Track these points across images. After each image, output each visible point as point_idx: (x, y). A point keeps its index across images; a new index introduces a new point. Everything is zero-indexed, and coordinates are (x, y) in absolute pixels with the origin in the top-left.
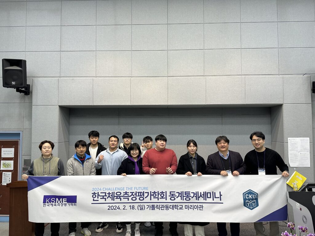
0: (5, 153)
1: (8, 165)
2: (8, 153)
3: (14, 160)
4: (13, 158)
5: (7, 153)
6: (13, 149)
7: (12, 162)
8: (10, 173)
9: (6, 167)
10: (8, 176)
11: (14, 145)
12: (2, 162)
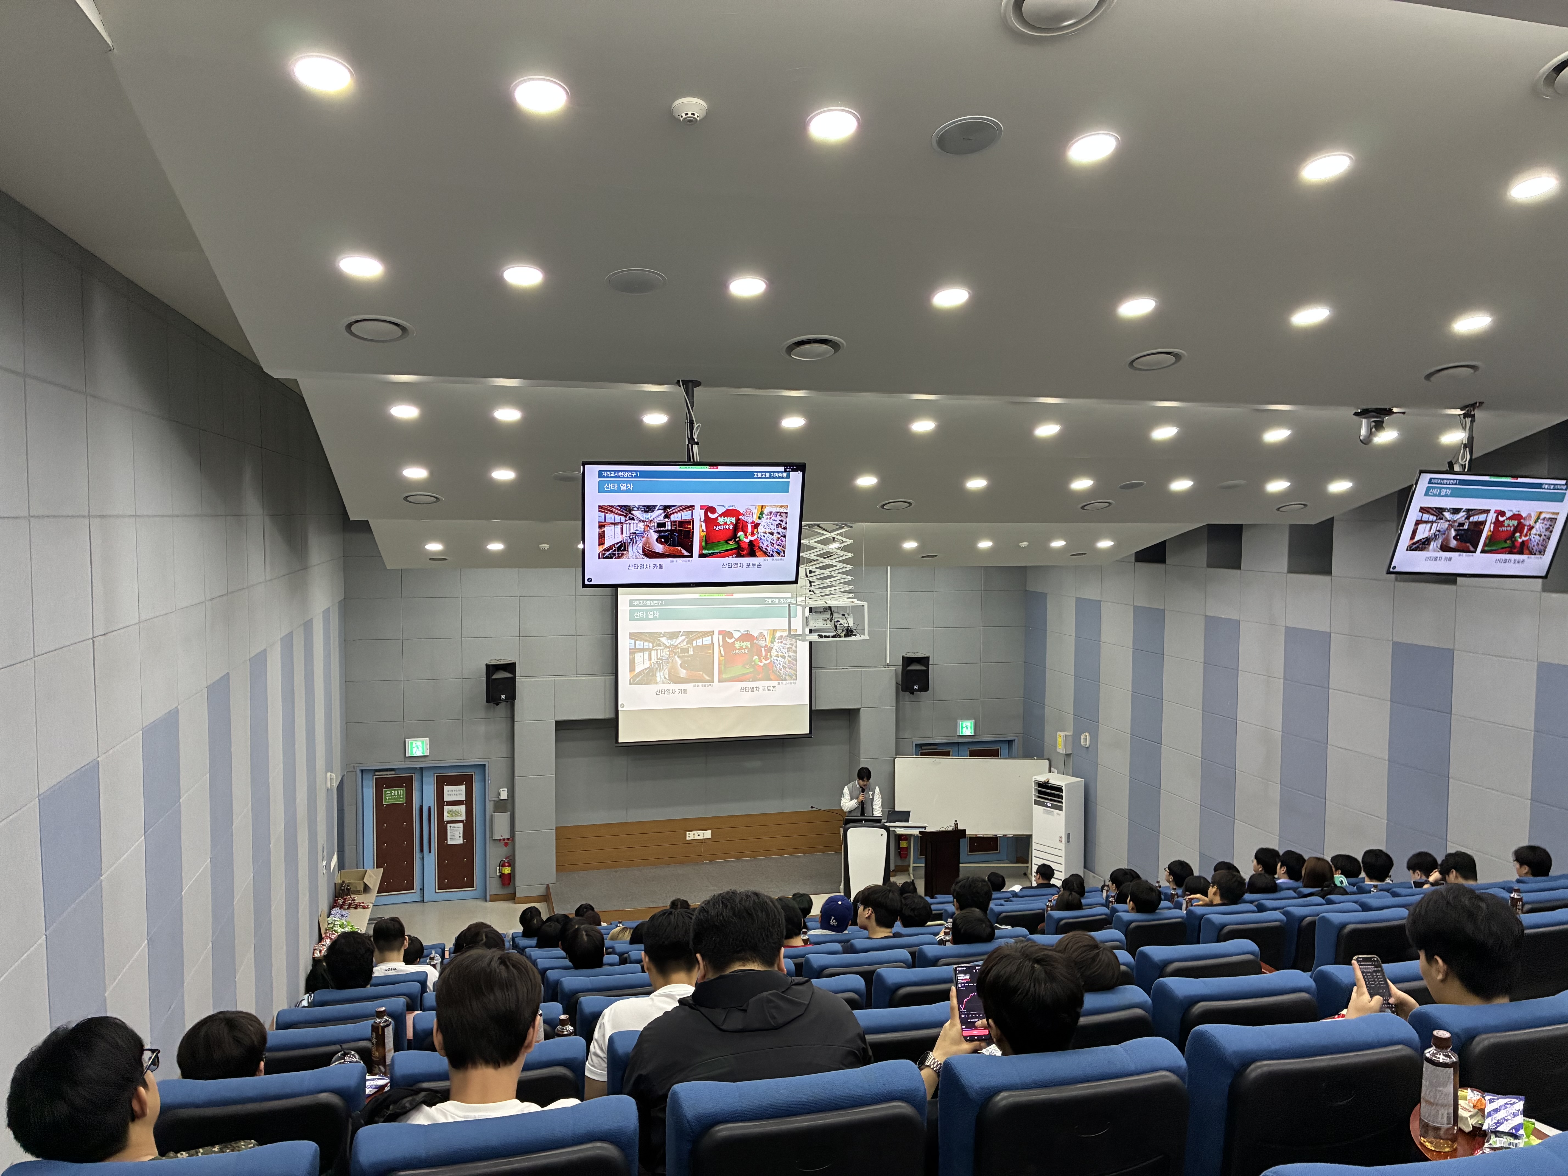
0: (450, 793)
1: (457, 813)
2: (456, 793)
3: (466, 804)
4: (464, 801)
5: (454, 792)
6: (463, 787)
7: (463, 808)
8: (461, 825)
9: (453, 816)
10: (456, 830)
11: (466, 780)
12: (446, 808)
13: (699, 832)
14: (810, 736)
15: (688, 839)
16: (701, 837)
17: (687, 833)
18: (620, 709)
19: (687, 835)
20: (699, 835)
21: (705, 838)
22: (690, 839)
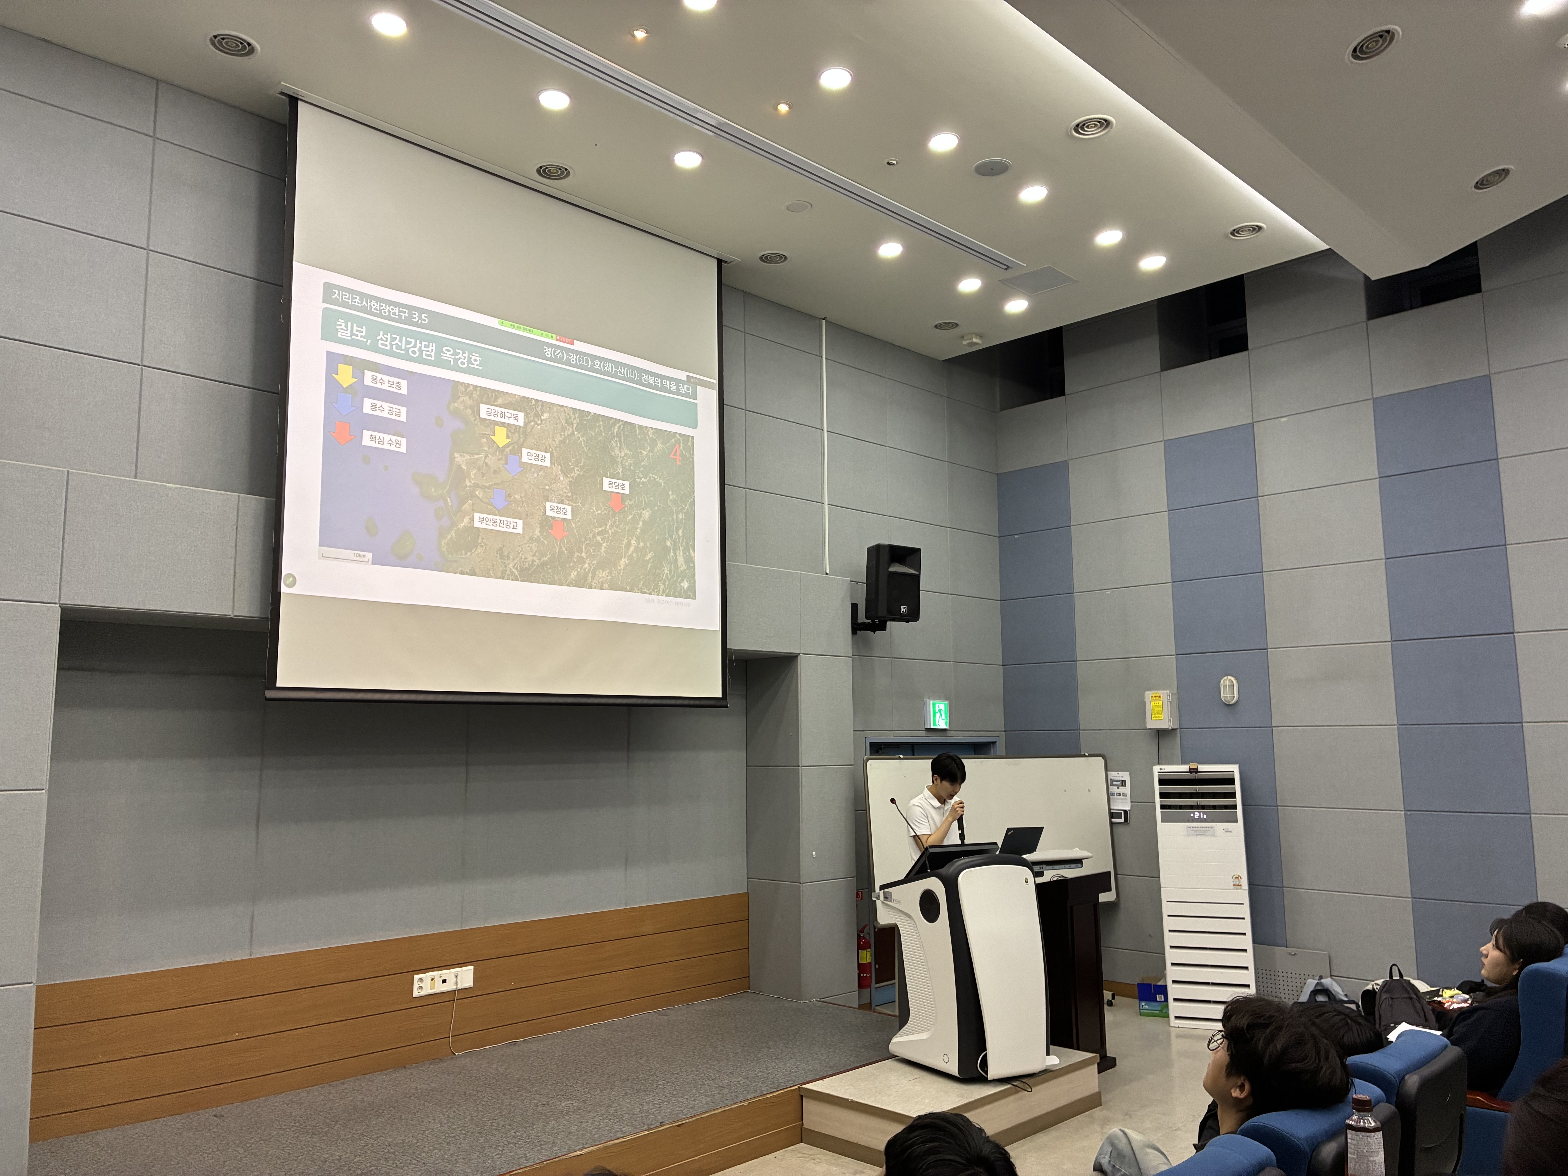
13: (446, 973)
14: (723, 703)
15: (416, 994)
16: (450, 987)
17: (417, 977)
18: (284, 589)
19: (416, 985)
20: (444, 981)
21: (460, 987)
22: (423, 993)
